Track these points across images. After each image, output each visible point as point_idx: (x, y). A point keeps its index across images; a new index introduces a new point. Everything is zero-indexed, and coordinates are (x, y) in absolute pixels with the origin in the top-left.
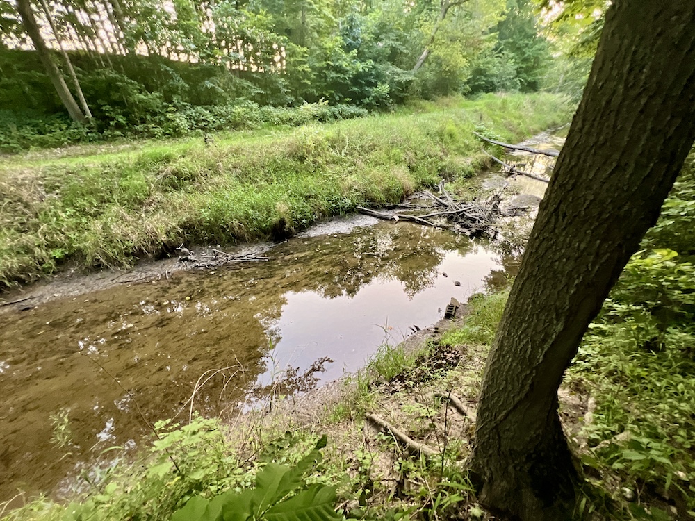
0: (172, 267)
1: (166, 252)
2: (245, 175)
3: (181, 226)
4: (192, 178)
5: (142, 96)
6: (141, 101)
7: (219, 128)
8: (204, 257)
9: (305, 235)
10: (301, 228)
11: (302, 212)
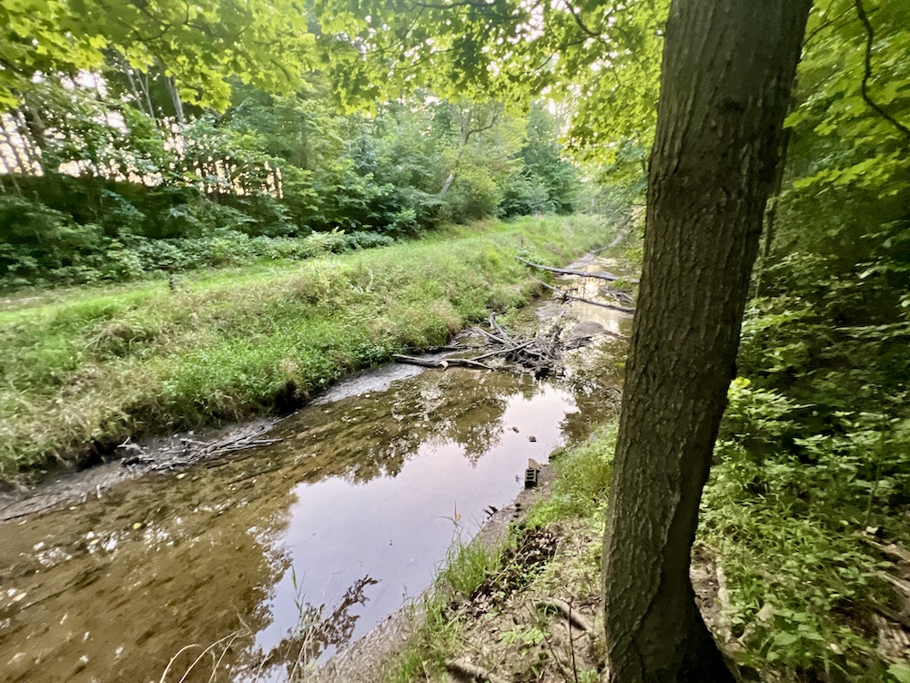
0: (109, 477)
1: (100, 453)
2: (232, 328)
3: (127, 410)
4: (149, 337)
5: (68, 230)
6: (64, 236)
7: (191, 267)
8: (167, 454)
9: (324, 400)
10: (318, 391)
11: (319, 369)
